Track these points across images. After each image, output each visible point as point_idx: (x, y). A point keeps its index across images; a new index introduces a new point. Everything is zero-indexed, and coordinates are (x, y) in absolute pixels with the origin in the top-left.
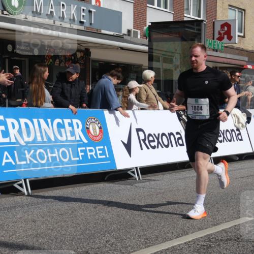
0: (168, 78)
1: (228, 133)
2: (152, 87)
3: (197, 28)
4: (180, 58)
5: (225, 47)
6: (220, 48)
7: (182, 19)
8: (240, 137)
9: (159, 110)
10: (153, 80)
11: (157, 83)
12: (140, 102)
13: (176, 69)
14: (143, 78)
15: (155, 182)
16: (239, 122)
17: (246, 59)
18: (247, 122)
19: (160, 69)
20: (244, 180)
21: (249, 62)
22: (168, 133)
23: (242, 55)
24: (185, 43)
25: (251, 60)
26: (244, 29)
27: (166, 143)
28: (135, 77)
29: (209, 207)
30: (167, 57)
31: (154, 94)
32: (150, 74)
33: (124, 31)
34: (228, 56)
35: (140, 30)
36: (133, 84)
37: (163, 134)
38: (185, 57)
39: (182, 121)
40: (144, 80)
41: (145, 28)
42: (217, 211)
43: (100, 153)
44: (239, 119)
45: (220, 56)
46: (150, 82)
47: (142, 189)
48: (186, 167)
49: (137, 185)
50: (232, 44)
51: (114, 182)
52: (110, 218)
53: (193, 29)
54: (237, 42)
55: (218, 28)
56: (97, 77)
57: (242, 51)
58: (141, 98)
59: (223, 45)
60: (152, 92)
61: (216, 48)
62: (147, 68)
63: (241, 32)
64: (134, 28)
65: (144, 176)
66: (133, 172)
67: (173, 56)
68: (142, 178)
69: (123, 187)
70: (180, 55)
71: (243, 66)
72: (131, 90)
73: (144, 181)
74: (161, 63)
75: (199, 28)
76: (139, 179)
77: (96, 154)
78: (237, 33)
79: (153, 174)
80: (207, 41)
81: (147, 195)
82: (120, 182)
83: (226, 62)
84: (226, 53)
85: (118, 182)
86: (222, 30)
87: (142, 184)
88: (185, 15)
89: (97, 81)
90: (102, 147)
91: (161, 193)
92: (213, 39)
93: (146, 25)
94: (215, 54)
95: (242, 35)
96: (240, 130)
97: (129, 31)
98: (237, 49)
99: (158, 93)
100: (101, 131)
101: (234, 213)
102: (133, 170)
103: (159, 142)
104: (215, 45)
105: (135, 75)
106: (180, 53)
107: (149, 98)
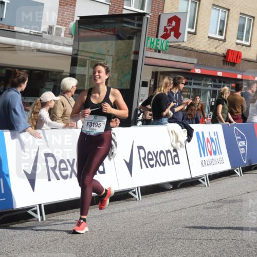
1: (162, 155)
2: (72, 99)
3: (138, 23)
4: (113, 62)
5: (170, 46)
6: (164, 48)
7: (120, 13)
8: (176, 159)
9: (77, 128)
14: (61, 88)
16: (177, 141)
18: (187, 140)
19: (84, 76)
20: (177, 213)
21: (198, 65)
24: (120, 42)
25: (200, 63)
26: (197, 23)
28: (52, 87)
29: (129, 252)
30: (95, 60)
33: (44, 28)
34: (173, 58)
35: (64, 26)
36: (48, 96)
38: (118, 60)
40: (62, 91)
41: (72, 24)
44: (177, 137)
45: (163, 58)
46: (70, 94)
50: (179, 43)
53: (133, 24)
54: (186, 40)
55: (164, 23)
57: (190, 52)
58: (55, 113)
59: (168, 44)
61: (159, 48)
62: (69, 75)
63: (193, 28)
64: (57, 24)
66: (35, 212)
70: (113, 59)
71: (190, 70)
74: (87, 68)
75: (140, 23)
76: (42, 220)
78: (188, 29)
79: (60, 213)
80: (148, 39)
81: (50, 241)
82: (17, 225)
83: (169, 66)
84: (170, 53)
86: (170, 26)
88: (125, 7)
92: (157, 37)
93: (73, 20)
94: (157, 55)
95: (193, 31)
96: (178, 151)
97: (51, 28)
98: (185, 49)
102: (35, 208)
103: (72, 171)
104: (158, 44)
105: (53, 84)
106: (113, 54)
107: (67, 114)
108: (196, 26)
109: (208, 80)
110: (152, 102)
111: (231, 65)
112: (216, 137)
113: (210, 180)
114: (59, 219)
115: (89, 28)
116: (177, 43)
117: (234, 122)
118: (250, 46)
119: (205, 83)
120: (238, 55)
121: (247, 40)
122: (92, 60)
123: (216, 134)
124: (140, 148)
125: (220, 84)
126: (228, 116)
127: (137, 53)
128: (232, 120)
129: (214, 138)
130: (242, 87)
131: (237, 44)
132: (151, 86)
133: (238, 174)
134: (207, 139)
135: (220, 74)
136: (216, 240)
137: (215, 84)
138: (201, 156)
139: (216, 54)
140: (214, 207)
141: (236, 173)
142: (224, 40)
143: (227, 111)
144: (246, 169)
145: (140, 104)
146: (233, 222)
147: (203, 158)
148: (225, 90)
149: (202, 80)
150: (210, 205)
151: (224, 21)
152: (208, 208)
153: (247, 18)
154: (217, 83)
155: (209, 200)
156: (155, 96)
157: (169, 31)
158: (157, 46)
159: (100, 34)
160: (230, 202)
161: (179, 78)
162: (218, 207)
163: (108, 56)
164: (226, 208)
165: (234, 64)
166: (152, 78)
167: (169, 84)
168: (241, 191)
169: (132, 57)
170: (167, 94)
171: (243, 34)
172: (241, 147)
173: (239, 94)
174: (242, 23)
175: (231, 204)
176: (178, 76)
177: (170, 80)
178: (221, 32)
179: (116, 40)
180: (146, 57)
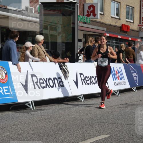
0: (53, 41)
1: (93, 78)
4: (62, 27)
5: (91, 21)
6: (88, 21)
9: (47, 62)
10: (43, 42)
11: (46, 44)
12: (34, 57)
13: (59, 35)
14: (36, 40)
15: (44, 111)
17: (105, 29)
19: (47, 34)
22: (53, 78)
23: (102, 27)
24: (64, 17)
25: (108, 31)
26: (104, 9)
27: (52, 85)
28: (31, 39)
30: (52, 26)
31: (43, 52)
32: (40, 38)
34: (94, 27)
35: (34, 7)
37: (50, 79)
38: (64, 27)
39: (62, 70)
40: (36, 42)
41: (38, 6)
42: (85, 131)
43: (6, 91)
45: (88, 27)
46: (41, 43)
47: (35, 116)
48: (65, 101)
49: (32, 113)
50: (96, 19)
51: (16, 111)
52: (13, 136)
53: (70, 8)
54: (99, 18)
55: (86, 8)
56: (5, 38)
57: (102, 24)
59: (90, 20)
60: (42, 50)
61: (86, 22)
62: (39, 33)
63: (102, 12)
64: (30, 6)
65: (37, 107)
66: (29, 105)
67: (57, 26)
68: (35, 108)
69: (22, 114)
71: (103, 34)
72: (27, 48)
73: (37, 110)
74: (49, 30)
75: (74, 7)
76: (33, 109)
77: (3, 92)
78: (99, 12)
79: (43, 106)
80: (79, 16)
81: (39, 120)
82: (20, 111)
83: (92, 31)
84: (92, 25)
85: (19, 111)
86: (90, 10)
87: (35, 112)
89: (5, 42)
90: (7, 87)
91: (48, 119)
92: (84, 15)
94: (84, 25)
95: (102, 13)
99: (46, 51)
100: (6, 76)
101: (97, 132)
102: (29, 103)
103: (47, 84)
104: (85, 19)
105: (31, 38)
106: (62, 24)
107: (40, 54)
108: (104, 11)
109: (114, 40)
110: (85, 50)
111: (125, 32)
112: (121, 70)
113: (120, 93)
114: (42, 109)
115: (47, 9)
116: (95, 19)
117: (129, 63)
118: (133, 23)
119: (112, 41)
120: (128, 27)
121: (131, 19)
122: (51, 26)
123: (120, 68)
124: (81, 74)
125: (120, 42)
126: (126, 60)
127: (74, 23)
128: (128, 62)
129: (120, 71)
130: (132, 44)
131: (126, 21)
132: (84, 42)
133: (135, 90)
134: (116, 71)
135: (119, 37)
136: (125, 124)
137: (117, 42)
138: (114, 80)
139: (116, 26)
140: (123, 107)
141: (133, 90)
142: (120, 19)
143: (125, 57)
144: (138, 88)
145: (79, 51)
146: (134, 115)
147: (115, 81)
148: (122, 45)
149: (110, 40)
150: (121, 106)
151: (118, 9)
152: (120, 108)
153: (130, 8)
154: (119, 42)
155: (120, 104)
156: (86, 47)
157: (90, 12)
158: (85, 20)
159: (53, 12)
160: (131, 105)
161: (98, 38)
162: (126, 107)
163: (59, 25)
164: (129, 108)
165: (126, 32)
166: (84, 37)
167: (92, 41)
168: (137, 100)
169: (72, 26)
170: (92, 46)
171: (129, 16)
172: (134, 76)
173: (130, 48)
174: (128, 10)
175: (132, 106)
176: (97, 37)
177: (93, 39)
178: (117, 15)
179: (62, 16)
180: (79, 26)
